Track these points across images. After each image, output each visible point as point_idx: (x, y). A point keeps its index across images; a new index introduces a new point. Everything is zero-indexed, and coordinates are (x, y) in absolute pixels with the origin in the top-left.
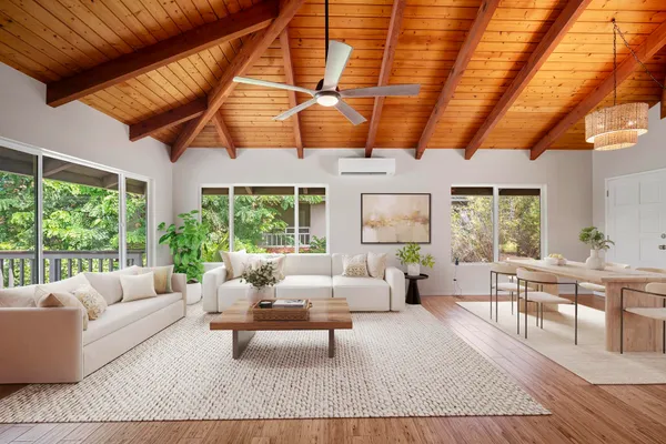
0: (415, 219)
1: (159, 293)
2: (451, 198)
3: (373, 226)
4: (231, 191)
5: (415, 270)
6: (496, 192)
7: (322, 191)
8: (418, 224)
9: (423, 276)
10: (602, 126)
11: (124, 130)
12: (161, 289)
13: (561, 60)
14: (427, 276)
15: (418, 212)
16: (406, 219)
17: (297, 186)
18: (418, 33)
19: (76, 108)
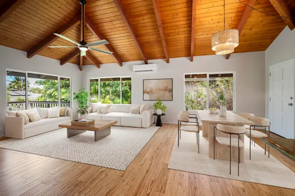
0: (166, 90)
1: (60, 116)
2: (185, 80)
3: (148, 93)
4: (99, 80)
5: (159, 112)
6: (208, 76)
7: (130, 79)
8: (167, 92)
9: (163, 114)
10: (218, 43)
11: (58, 62)
12: (62, 114)
13: (209, 11)
14: (164, 114)
15: (167, 87)
16: (162, 90)
17: (121, 77)
18: (136, 13)
19: (37, 57)
